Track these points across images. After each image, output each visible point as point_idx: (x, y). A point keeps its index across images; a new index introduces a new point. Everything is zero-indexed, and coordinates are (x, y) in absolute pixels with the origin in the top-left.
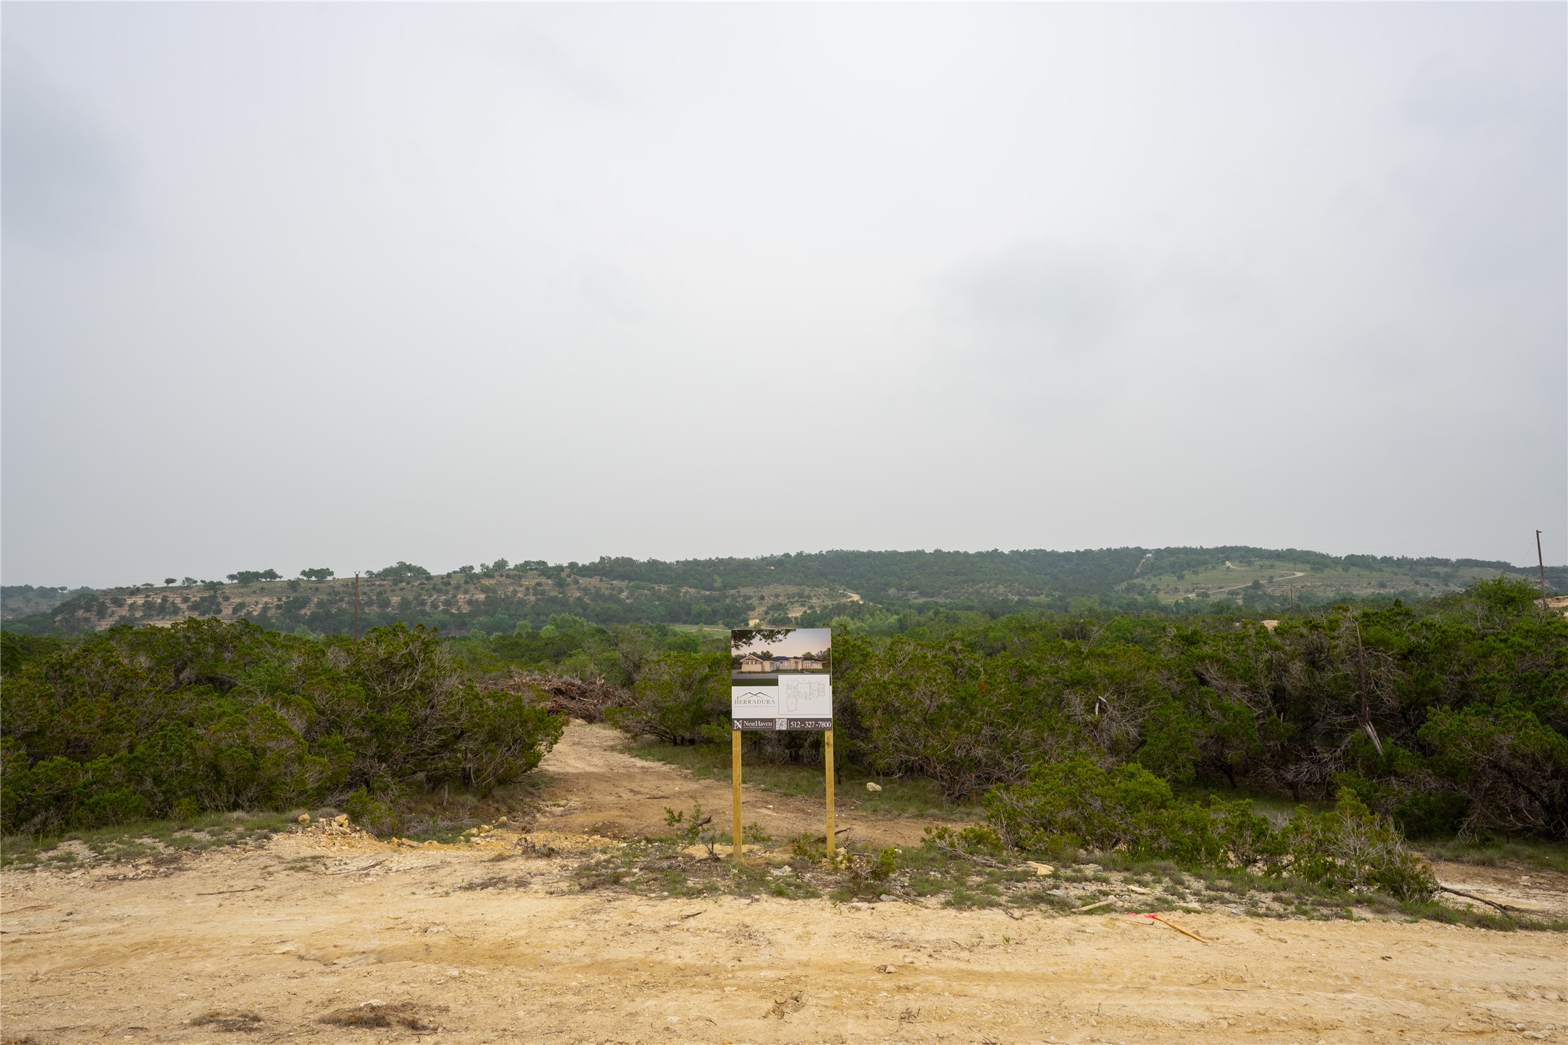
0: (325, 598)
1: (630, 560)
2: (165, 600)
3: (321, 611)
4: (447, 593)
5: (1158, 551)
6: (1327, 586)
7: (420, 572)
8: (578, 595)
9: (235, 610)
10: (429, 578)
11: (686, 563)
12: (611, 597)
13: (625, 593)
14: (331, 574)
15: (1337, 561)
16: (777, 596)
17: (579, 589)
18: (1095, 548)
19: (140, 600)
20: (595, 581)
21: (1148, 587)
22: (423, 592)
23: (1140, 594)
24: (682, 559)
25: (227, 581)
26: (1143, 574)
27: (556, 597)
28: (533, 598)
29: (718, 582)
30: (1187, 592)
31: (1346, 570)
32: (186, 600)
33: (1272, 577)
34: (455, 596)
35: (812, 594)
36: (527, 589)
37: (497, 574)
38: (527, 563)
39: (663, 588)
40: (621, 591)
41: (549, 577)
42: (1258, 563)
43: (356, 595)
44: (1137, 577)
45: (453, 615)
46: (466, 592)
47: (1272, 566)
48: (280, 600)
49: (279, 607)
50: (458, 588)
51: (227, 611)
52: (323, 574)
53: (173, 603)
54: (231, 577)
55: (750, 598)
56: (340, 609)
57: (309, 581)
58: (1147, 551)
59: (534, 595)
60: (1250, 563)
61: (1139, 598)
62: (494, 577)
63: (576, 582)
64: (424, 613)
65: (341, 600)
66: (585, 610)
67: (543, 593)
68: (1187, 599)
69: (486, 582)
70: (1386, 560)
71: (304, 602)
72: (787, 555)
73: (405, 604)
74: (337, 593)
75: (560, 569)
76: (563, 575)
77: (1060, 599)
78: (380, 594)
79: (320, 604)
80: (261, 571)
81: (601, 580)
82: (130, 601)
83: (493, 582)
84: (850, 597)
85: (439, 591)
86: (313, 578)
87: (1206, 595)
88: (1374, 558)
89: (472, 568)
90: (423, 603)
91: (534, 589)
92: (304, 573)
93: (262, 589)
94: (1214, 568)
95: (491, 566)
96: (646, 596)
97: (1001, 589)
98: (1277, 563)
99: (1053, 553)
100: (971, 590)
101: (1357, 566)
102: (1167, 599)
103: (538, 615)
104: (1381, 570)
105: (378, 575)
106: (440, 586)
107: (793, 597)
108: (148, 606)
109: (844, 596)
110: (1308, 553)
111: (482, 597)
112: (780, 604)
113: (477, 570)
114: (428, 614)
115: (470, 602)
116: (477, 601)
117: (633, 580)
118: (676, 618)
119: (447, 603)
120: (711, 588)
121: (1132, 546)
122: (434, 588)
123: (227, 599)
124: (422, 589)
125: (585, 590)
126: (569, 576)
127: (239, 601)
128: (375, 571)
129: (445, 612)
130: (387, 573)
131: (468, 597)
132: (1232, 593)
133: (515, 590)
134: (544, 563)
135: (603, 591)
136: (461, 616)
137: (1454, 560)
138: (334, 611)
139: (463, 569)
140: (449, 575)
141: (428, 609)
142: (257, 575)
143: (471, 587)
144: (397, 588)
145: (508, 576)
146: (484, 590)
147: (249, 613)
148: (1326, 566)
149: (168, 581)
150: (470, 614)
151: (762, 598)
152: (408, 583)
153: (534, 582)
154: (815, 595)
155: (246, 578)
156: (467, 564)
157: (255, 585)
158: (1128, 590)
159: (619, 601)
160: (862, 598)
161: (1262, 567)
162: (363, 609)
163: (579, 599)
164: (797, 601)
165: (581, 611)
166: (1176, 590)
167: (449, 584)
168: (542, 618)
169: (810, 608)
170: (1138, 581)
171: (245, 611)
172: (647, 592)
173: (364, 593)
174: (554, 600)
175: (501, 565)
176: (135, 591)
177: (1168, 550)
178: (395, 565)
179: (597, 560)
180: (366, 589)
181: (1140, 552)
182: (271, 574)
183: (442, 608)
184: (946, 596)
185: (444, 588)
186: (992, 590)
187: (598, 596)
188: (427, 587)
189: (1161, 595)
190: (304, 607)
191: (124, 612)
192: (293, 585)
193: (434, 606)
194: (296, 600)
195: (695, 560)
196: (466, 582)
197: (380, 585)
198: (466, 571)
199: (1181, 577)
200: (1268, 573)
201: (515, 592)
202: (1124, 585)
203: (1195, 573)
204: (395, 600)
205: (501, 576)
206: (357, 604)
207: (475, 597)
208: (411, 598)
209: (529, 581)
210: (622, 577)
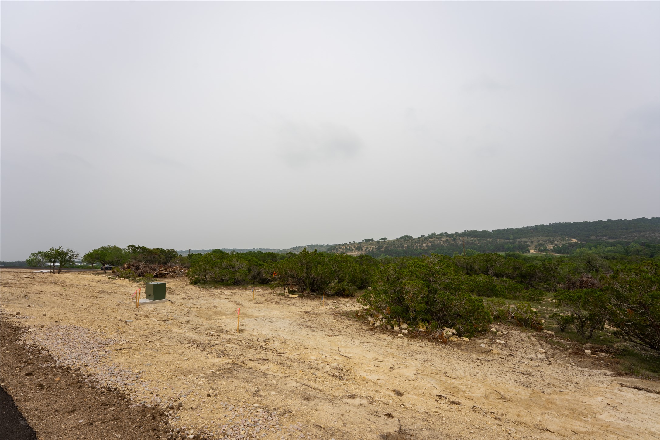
1: (476, 231)
2: (350, 247)
4: (420, 243)
7: (411, 237)
11: (496, 230)
12: (472, 243)
13: (477, 242)
14: (387, 239)
16: (539, 241)
17: (461, 241)
19: (345, 248)
20: (465, 238)
29: (512, 237)
32: (354, 247)
34: (422, 244)
35: (554, 240)
36: (444, 241)
38: (441, 233)
39: (491, 240)
41: (450, 238)
45: (423, 250)
46: (425, 243)
48: (376, 246)
49: (376, 248)
50: (423, 242)
51: (364, 250)
52: (385, 239)
53: (352, 248)
54: (363, 241)
55: (527, 242)
56: (391, 249)
59: (446, 243)
62: (432, 238)
63: (459, 239)
64: (414, 249)
65: (391, 246)
69: (430, 240)
71: (382, 247)
72: (537, 226)
73: (408, 247)
74: (390, 244)
75: (453, 235)
78: (401, 244)
79: (386, 248)
81: (467, 238)
82: (342, 248)
84: (572, 240)
85: (417, 243)
90: (413, 247)
92: (380, 239)
93: (371, 244)
95: (430, 234)
96: (485, 242)
103: (449, 249)
106: (417, 242)
107: (546, 241)
108: (346, 248)
109: (569, 240)
111: (430, 244)
112: (541, 244)
113: (427, 236)
115: (427, 246)
116: (429, 245)
117: (478, 237)
118: (499, 250)
119: (420, 246)
120: (508, 239)
122: (416, 242)
123: (363, 246)
126: (456, 237)
127: (366, 247)
128: (399, 238)
129: (420, 249)
130: (401, 238)
131: (426, 244)
133: (440, 242)
134: (447, 233)
135: (469, 241)
136: (425, 250)
139: (422, 236)
140: (419, 238)
141: (415, 248)
142: (369, 240)
143: (427, 241)
144: (405, 242)
145: (437, 238)
146: (431, 242)
147: (369, 250)
149: (350, 242)
150: (428, 250)
151: (532, 242)
152: (408, 241)
153: (445, 239)
154: (556, 240)
155: (367, 241)
156: (423, 235)
157: (369, 243)
159: (476, 245)
160: (578, 240)
163: (461, 244)
164: (549, 243)
169: (556, 245)
171: (368, 250)
172: (485, 241)
174: (453, 245)
175: (434, 234)
176: (343, 245)
178: (403, 236)
179: (464, 231)
180: (397, 243)
182: (372, 240)
183: (419, 248)
184: (624, 238)
186: (651, 235)
187: (468, 243)
188: (414, 242)
190: (382, 248)
191: (341, 250)
192: (378, 242)
193: (417, 247)
194: (380, 246)
195: (499, 229)
196: (425, 240)
197: (400, 242)
201: (440, 243)
204: (405, 246)
205: (435, 238)
206: (395, 247)
207: (428, 244)
208: (410, 245)
209: (444, 239)
210: (475, 236)
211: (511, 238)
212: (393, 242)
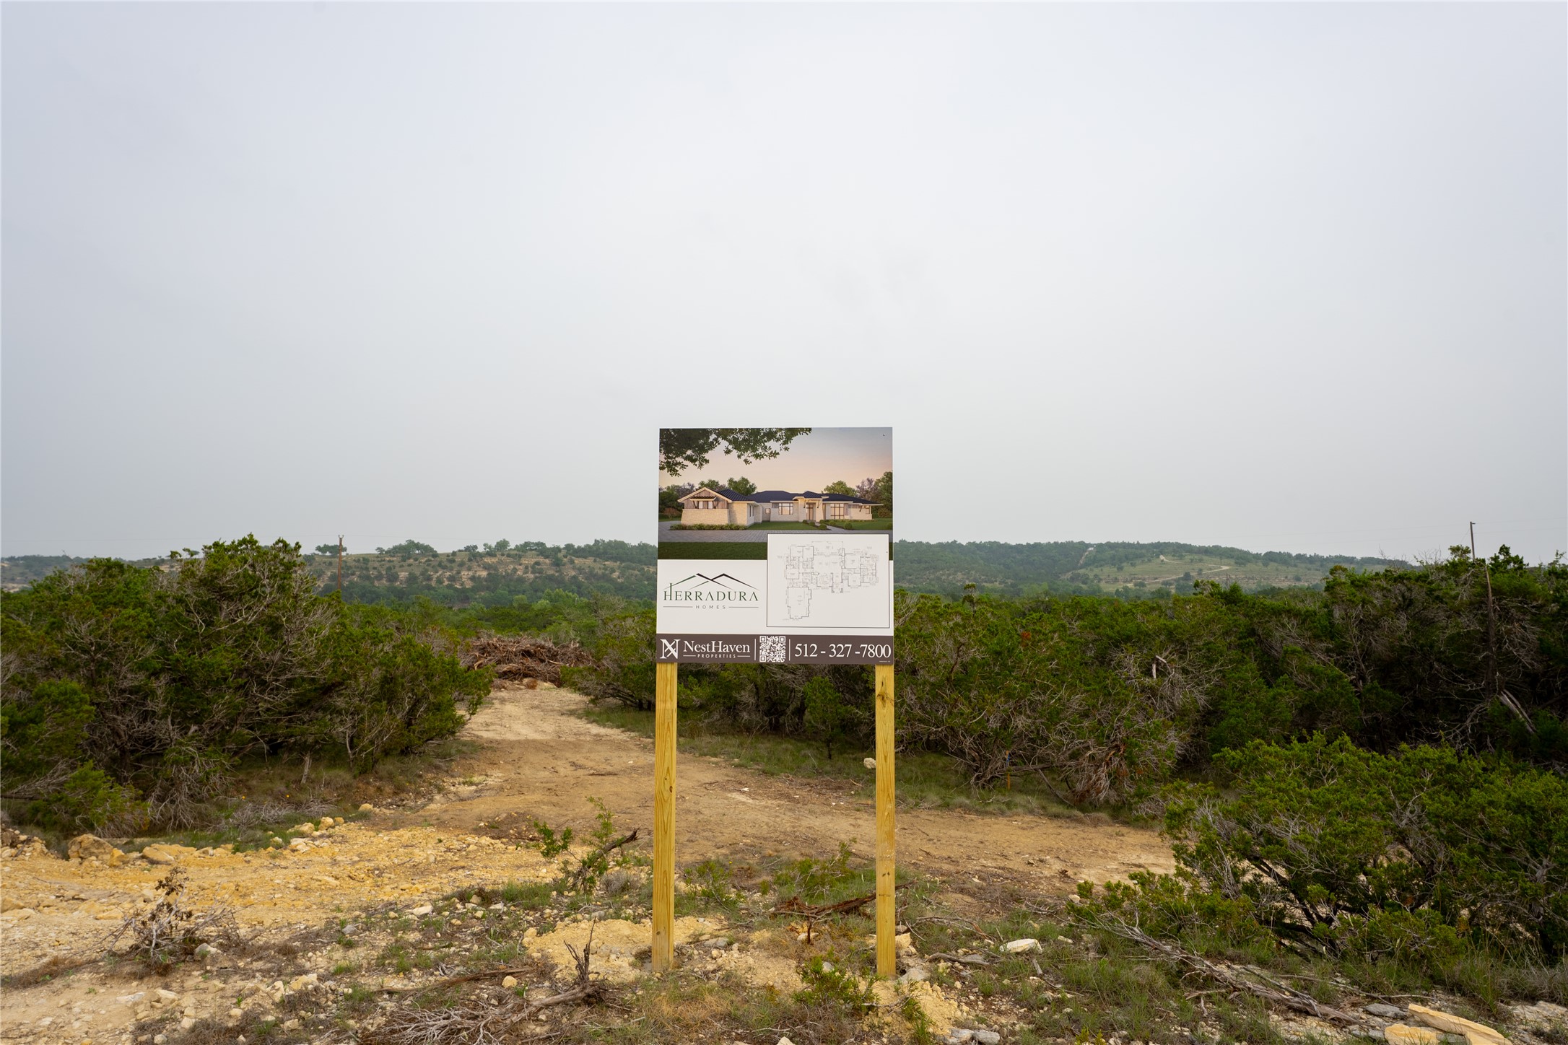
0: (336, 571)
1: (622, 543)
3: (334, 583)
4: (451, 569)
5: (1100, 545)
6: (1249, 578)
7: (426, 549)
8: (573, 573)
10: (435, 555)
12: (604, 577)
13: (617, 573)
15: (1257, 556)
17: (574, 568)
18: (1043, 541)
20: (589, 561)
21: (1091, 577)
22: (430, 568)
23: (1084, 583)
26: (1085, 565)
27: (553, 575)
28: (532, 576)
30: (1126, 581)
31: (1266, 565)
33: (1201, 570)
34: (459, 573)
36: (527, 567)
37: (498, 554)
38: (527, 544)
40: (613, 571)
41: (546, 557)
42: (1188, 557)
43: (367, 569)
44: (1081, 568)
45: (456, 590)
46: (469, 569)
47: (1201, 560)
50: (462, 565)
52: (337, 550)
56: (351, 582)
57: (323, 556)
58: (1089, 545)
59: (532, 573)
60: (1181, 557)
61: (1084, 587)
62: (495, 556)
63: (572, 562)
64: (429, 588)
65: (353, 574)
66: (579, 587)
67: (540, 572)
68: (1126, 589)
69: (488, 560)
70: (1299, 557)
71: (318, 576)
73: (412, 579)
75: (557, 550)
76: (560, 555)
77: (1013, 585)
78: (389, 569)
79: (333, 578)
81: (595, 561)
83: (494, 560)
85: (444, 568)
86: (328, 554)
87: (1142, 585)
88: (1289, 555)
89: (476, 547)
90: (429, 578)
91: (533, 567)
92: (319, 549)
94: (1149, 561)
95: (493, 546)
97: (959, 576)
98: (1205, 558)
99: (1006, 546)
100: (932, 576)
101: (1275, 561)
102: (1108, 588)
103: (536, 591)
104: (1296, 566)
105: (388, 552)
106: (445, 563)
110: (1233, 550)
111: (484, 574)
113: (481, 549)
114: (434, 589)
115: (473, 579)
116: (479, 577)
117: (624, 561)
119: (452, 579)
121: (1076, 540)
122: (440, 565)
124: (428, 565)
125: (580, 570)
126: (565, 557)
128: (386, 549)
129: (449, 587)
130: (397, 550)
131: (471, 573)
132: (1166, 583)
133: (515, 568)
134: (542, 544)
135: (596, 571)
136: (464, 591)
137: (1359, 558)
138: (346, 584)
139: (468, 549)
140: (454, 553)
141: (433, 584)
143: (475, 564)
144: (405, 564)
145: (509, 556)
146: (487, 567)
148: (1249, 561)
150: (473, 590)
152: (416, 560)
153: (533, 561)
156: (472, 544)
158: (1072, 579)
159: (611, 580)
161: (1192, 560)
162: (373, 583)
163: (574, 577)
165: (575, 588)
166: (1116, 580)
167: (454, 561)
168: (539, 594)
170: (1082, 571)
172: (637, 572)
173: (375, 568)
174: (551, 578)
175: (503, 545)
177: (1109, 545)
178: (404, 543)
179: (592, 543)
180: (377, 565)
181: (1083, 546)
183: (446, 583)
185: (448, 565)
186: (951, 577)
187: (591, 575)
188: (433, 563)
189: (1102, 584)
193: (440, 581)
196: (470, 560)
197: (389, 561)
198: (471, 550)
199: (1120, 569)
200: (1198, 566)
201: (515, 570)
202: (1069, 575)
203: (1133, 565)
204: (403, 575)
205: (503, 555)
206: (368, 578)
207: (478, 574)
208: (418, 573)
209: (529, 560)
210: (615, 559)
212: (364, 559)
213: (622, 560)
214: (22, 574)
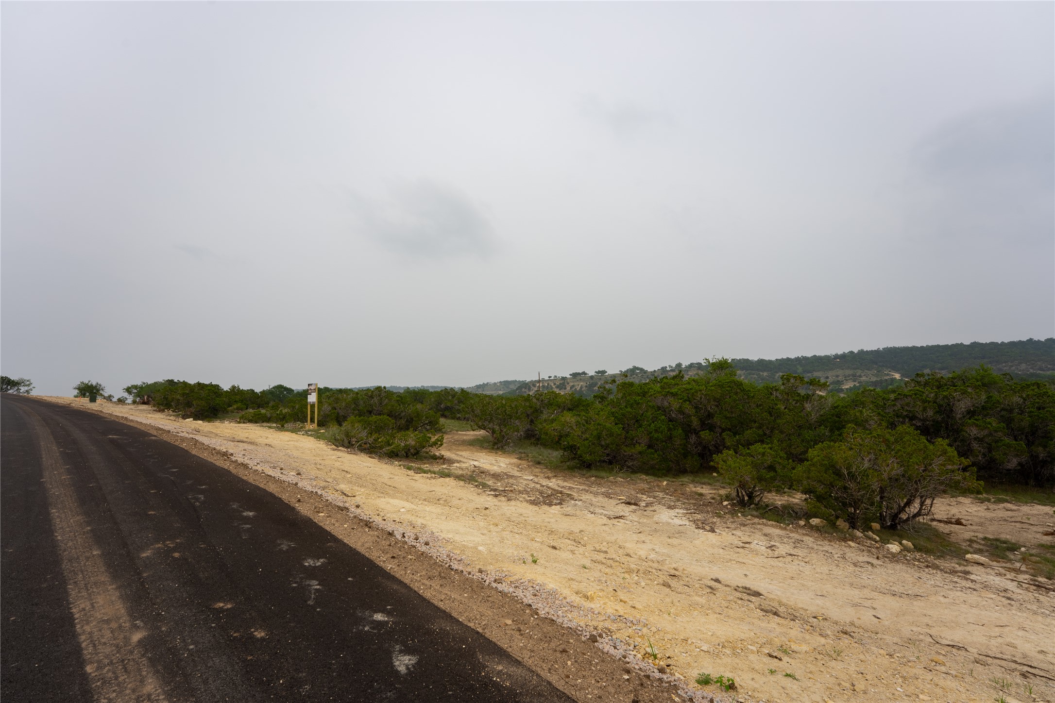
0: (603, 382)
1: (747, 360)
2: (548, 384)
7: (642, 370)
9: (571, 388)
10: (645, 372)
11: (782, 359)
14: (606, 372)
16: (837, 376)
19: (541, 385)
22: (643, 379)
24: (780, 358)
25: (569, 376)
29: (800, 370)
32: (555, 384)
35: (863, 374)
37: (677, 370)
38: (692, 364)
39: (765, 374)
48: (587, 383)
49: (586, 386)
51: (568, 388)
52: (604, 372)
53: (551, 385)
54: (571, 375)
57: (598, 376)
71: (596, 384)
72: (852, 352)
74: (608, 380)
79: (602, 385)
80: (581, 372)
82: (538, 385)
84: (893, 375)
86: (600, 374)
89: (666, 367)
92: (596, 372)
93: (581, 379)
95: (674, 366)
96: (754, 378)
107: (849, 376)
108: (543, 386)
109: (888, 375)
112: (838, 381)
113: (668, 369)
123: (568, 383)
127: (573, 384)
130: (628, 371)
139: (662, 368)
140: (655, 371)
142: (579, 374)
147: (576, 389)
149: (550, 377)
152: (636, 375)
154: (864, 375)
155: (575, 375)
156: (664, 366)
157: (578, 377)
160: (902, 376)
164: (851, 379)
167: (655, 375)
169: (860, 382)
172: (755, 376)
175: (678, 366)
176: (539, 381)
178: (631, 367)
180: (619, 378)
182: (584, 373)
188: (644, 377)
190: (595, 386)
191: (536, 389)
192: (592, 377)
194: (592, 383)
195: (788, 358)
196: (662, 374)
197: (625, 376)
205: (679, 371)
209: (693, 372)
210: (743, 368)
211: (798, 371)
212: (615, 376)
213: (747, 370)
214: (503, 388)
